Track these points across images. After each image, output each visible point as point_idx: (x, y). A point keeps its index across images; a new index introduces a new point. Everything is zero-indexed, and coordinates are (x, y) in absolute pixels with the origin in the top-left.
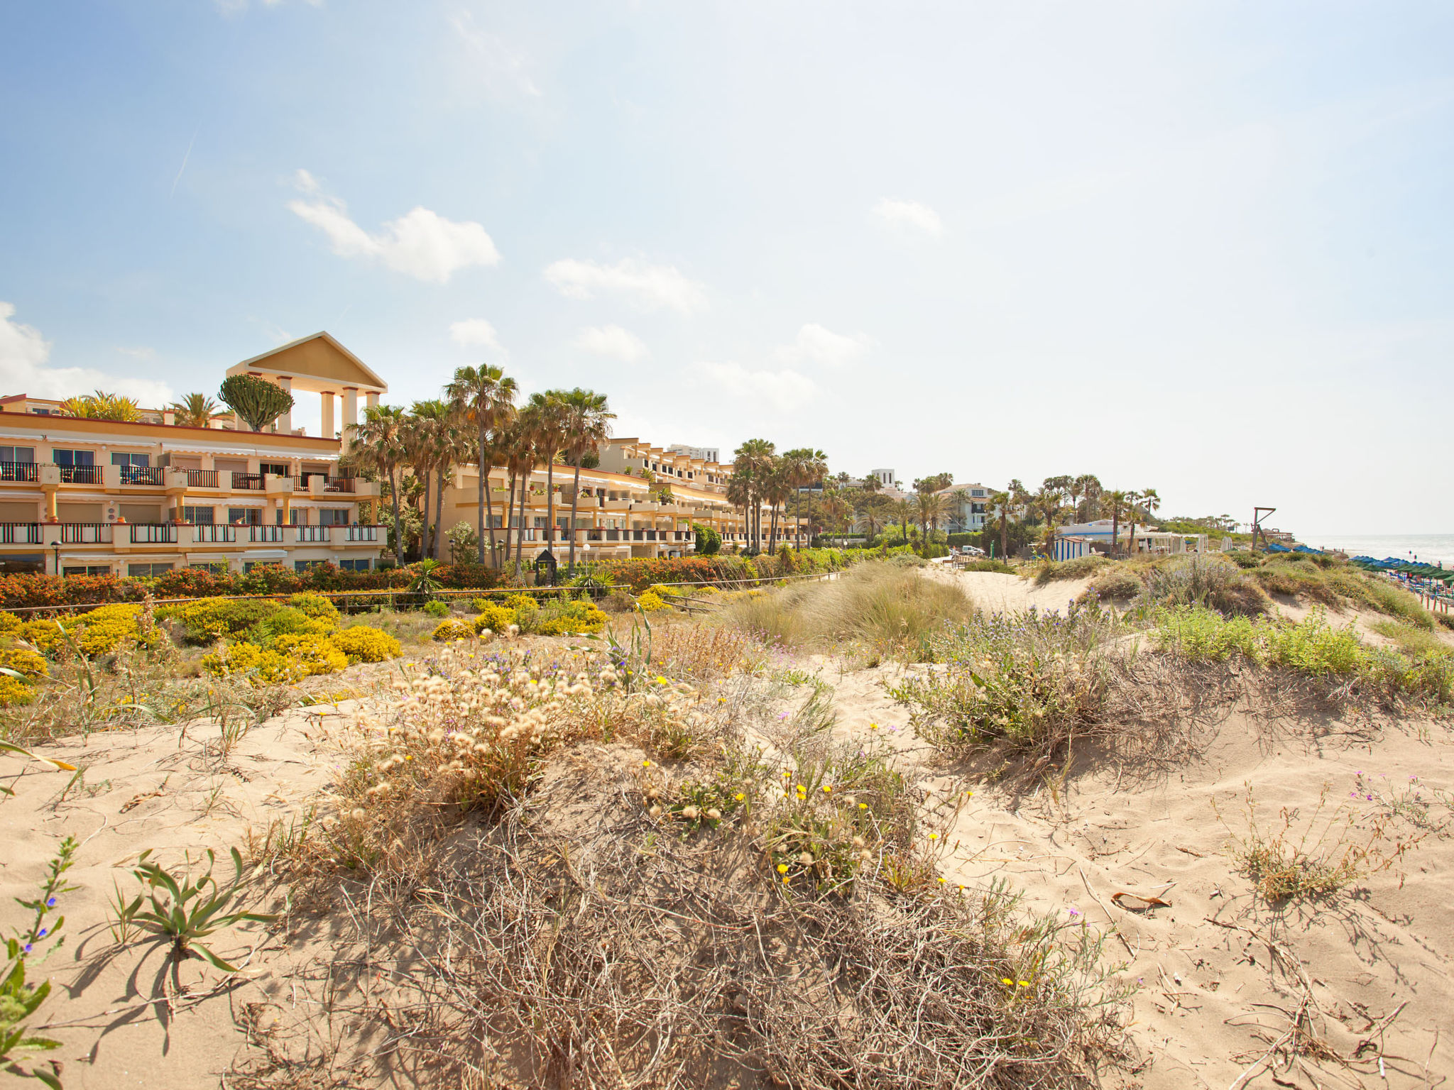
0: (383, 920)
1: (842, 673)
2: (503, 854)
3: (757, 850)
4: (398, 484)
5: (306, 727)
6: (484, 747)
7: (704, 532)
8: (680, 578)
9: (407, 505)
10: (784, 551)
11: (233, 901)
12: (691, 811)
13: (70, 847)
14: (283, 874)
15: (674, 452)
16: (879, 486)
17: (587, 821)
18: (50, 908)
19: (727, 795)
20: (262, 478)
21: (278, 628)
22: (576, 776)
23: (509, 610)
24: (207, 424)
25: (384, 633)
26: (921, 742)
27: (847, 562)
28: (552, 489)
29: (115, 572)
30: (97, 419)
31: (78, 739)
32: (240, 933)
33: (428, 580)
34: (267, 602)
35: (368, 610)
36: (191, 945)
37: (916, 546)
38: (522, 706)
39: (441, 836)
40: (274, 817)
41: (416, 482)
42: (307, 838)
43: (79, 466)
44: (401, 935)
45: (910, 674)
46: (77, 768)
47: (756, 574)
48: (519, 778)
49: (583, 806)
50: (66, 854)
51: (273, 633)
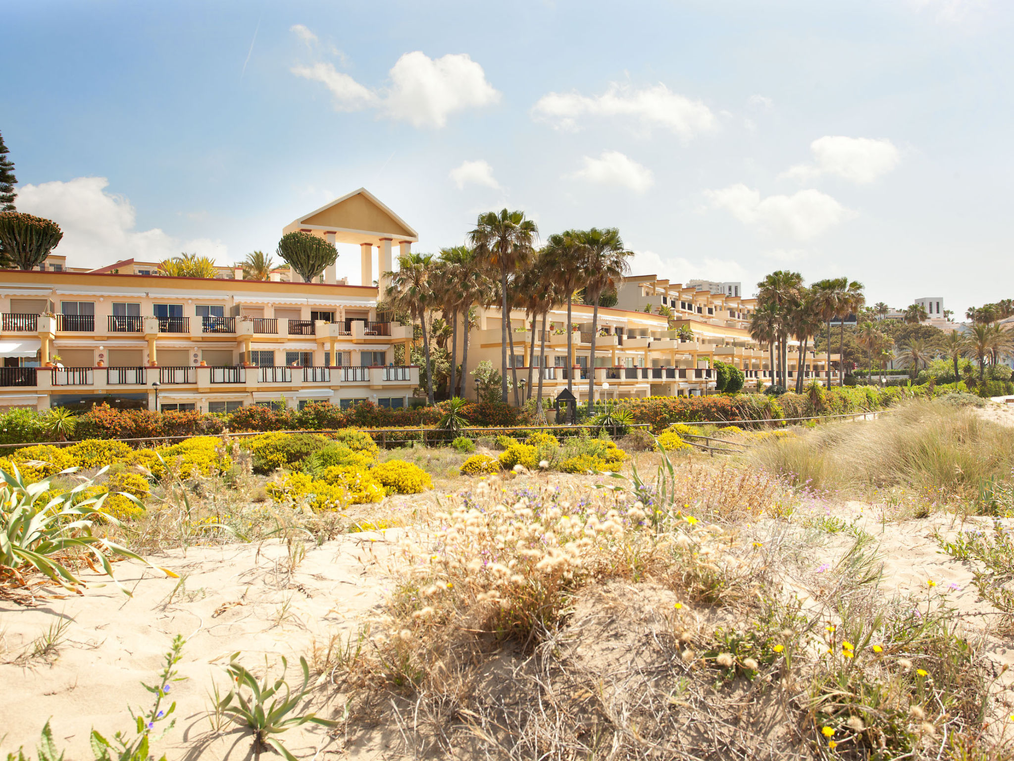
0: (427, 737)
1: (883, 522)
2: (536, 684)
3: (797, 707)
4: (428, 327)
5: (358, 551)
6: (519, 579)
7: (726, 369)
8: (700, 417)
9: (437, 347)
10: (813, 390)
11: (301, 704)
12: (725, 658)
13: (179, 643)
14: (341, 684)
15: (693, 288)
16: (924, 317)
17: (618, 659)
18: (166, 694)
19: (764, 646)
20: (313, 324)
21: (327, 460)
22: (607, 613)
23: (531, 447)
24: (268, 277)
25: (417, 467)
26: (986, 606)
27: (886, 402)
28: (571, 328)
29: (199, 409)
30: (184, 277)
31: (179, 551)
32: (307, 734)
33: (456, 418)
34: (316, 436)
35: (402, 445)
36: (270, 739)
37: (971, 383)
38: (554, 541)
39: (479, 662)
40: (334, 631)
41: (445, 324)
42: (361, 652)
43: (172, 318)
44: (443, 753)
45: (969, 528)
46: (179, 576)
47: (782, 415)
48: (551, 612)
49: (613, 643)
50: (177, 648)
51: (323, 465)
